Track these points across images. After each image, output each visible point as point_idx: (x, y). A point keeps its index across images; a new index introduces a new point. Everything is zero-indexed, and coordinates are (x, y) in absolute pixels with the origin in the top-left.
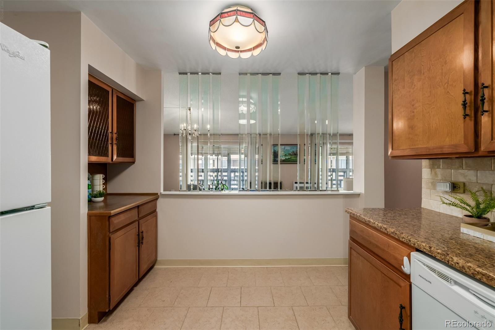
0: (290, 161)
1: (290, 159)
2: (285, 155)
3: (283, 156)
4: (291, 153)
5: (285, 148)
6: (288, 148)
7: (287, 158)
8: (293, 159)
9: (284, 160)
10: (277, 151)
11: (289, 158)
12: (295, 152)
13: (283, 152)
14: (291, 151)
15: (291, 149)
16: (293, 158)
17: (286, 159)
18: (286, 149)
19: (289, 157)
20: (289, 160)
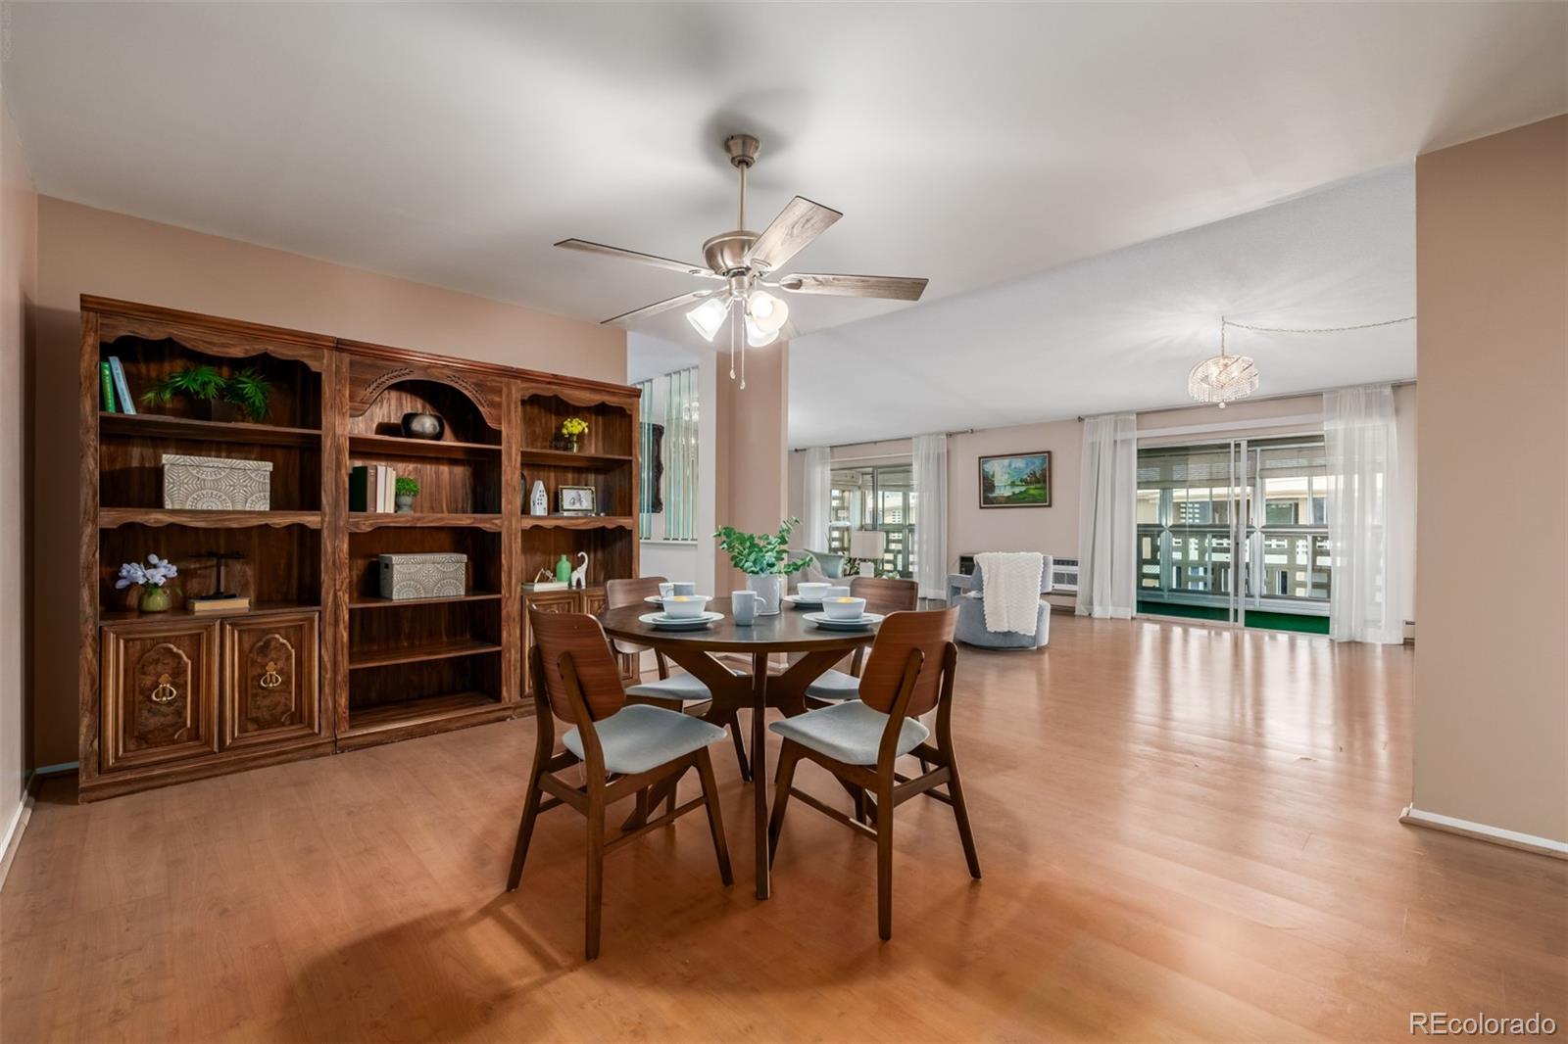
0: (1024, 498)
1: (1025, 495)
2: (1013, 484)
3: (1007, 488)
4: (1025, 477)
5: (1010, 465)
6: (1019, 463)
7: (1017, 490)
8: (1033, 495)
9: (1009, 497)
10: (991, 473)
11: (1021, 493)
12: (1038, 475)
13: (1007, 476)
14: (1028, 471)
15: (1027, 464)
16: (1032, 492)
17: (1014, 494)
18: (1013, 466)
19: (1023, 489)
20: (1022, 497)
